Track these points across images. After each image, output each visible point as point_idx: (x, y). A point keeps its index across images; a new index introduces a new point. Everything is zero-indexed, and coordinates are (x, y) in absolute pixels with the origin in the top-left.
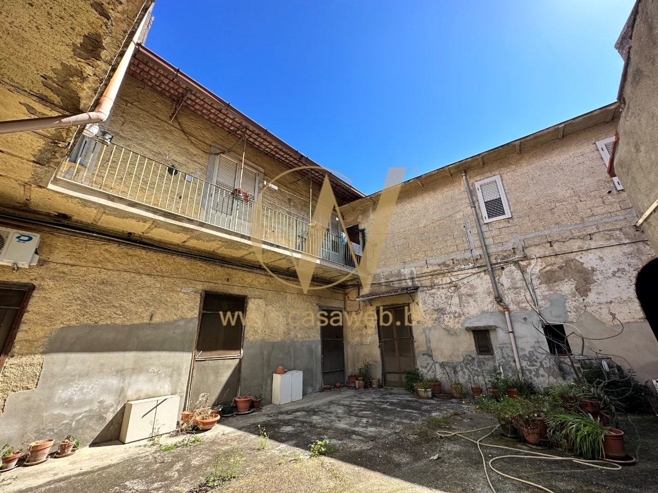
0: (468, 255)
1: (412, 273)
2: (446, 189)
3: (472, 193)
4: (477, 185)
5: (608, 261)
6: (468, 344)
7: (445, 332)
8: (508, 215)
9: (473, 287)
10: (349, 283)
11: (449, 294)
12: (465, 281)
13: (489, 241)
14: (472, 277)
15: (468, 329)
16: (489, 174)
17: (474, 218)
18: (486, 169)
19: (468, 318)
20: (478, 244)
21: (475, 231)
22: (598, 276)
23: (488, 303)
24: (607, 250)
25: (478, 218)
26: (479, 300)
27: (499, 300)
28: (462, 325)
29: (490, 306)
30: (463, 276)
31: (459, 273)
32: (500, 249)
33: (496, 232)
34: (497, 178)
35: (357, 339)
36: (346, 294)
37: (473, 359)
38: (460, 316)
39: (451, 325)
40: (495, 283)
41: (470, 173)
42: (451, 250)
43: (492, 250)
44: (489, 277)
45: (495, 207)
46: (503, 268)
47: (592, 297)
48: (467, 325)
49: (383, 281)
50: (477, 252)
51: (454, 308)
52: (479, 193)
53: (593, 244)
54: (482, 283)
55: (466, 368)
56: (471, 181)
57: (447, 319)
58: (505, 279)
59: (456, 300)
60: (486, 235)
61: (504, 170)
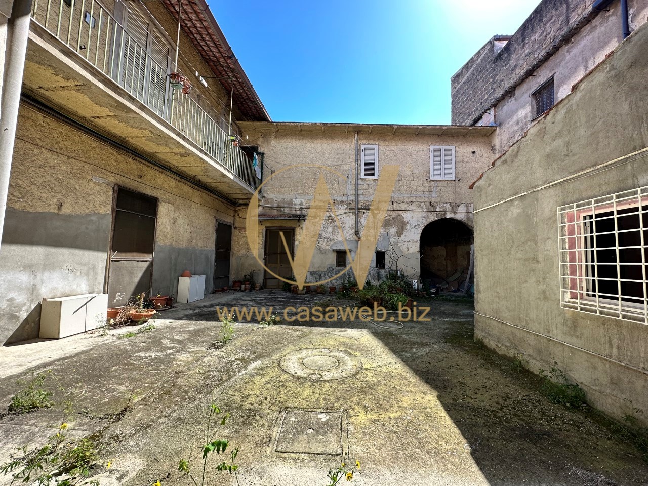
0: (345, 199)
1: (302, 203)
2: (341, 142)
3: (358, 152)
4: (363, 147)
5: (414, 219)
6: (332, 259)
7: (319, 251)
8: (375, 177)
9: (343, 222)
10: (241, 202)
11: (326, 225)
12: (339, 217)
13: (361, 192)
14: (344, 215)
15: (334, 250)
16: (372, 142)
17: (355, 172)
18: (371, 137)
19: (335, 243)
20: (353, 192)
21: (353, 182)
22: (408, 227)
23: (350, 235)
24: (416, 213)
25: (358, 174)
26: (345, 231)
27: (357, 233)
28: (330, 247)
29: (351, 236)
30: (339, 213)
31: (336, 210)
32: (366, 199)
33: (366, 187)
34: (376, 147)
35: (243, 252)
36: (236, 211)
37: (333, 270)
38: (330, 241)
39: (323, 246)
40: (357, 222)
41: (361, 135)
42: (334, 192)
43: (361, 199)
44: (354, 217)
45: (370, 168)
46: (364, 213)
47: (402, 238)
48: (333, 248)
49: (275, 205)
50: (352, 198)
51: (328, 235)
52: (363, 154)
53: (411, 208)
54: (350, 220)
55: (327, 275)
56: (360, 142)
57: (321, 242)
58: (363, 221)
59: (330, 230)
60: (360, 187)
61: (382, 143)
